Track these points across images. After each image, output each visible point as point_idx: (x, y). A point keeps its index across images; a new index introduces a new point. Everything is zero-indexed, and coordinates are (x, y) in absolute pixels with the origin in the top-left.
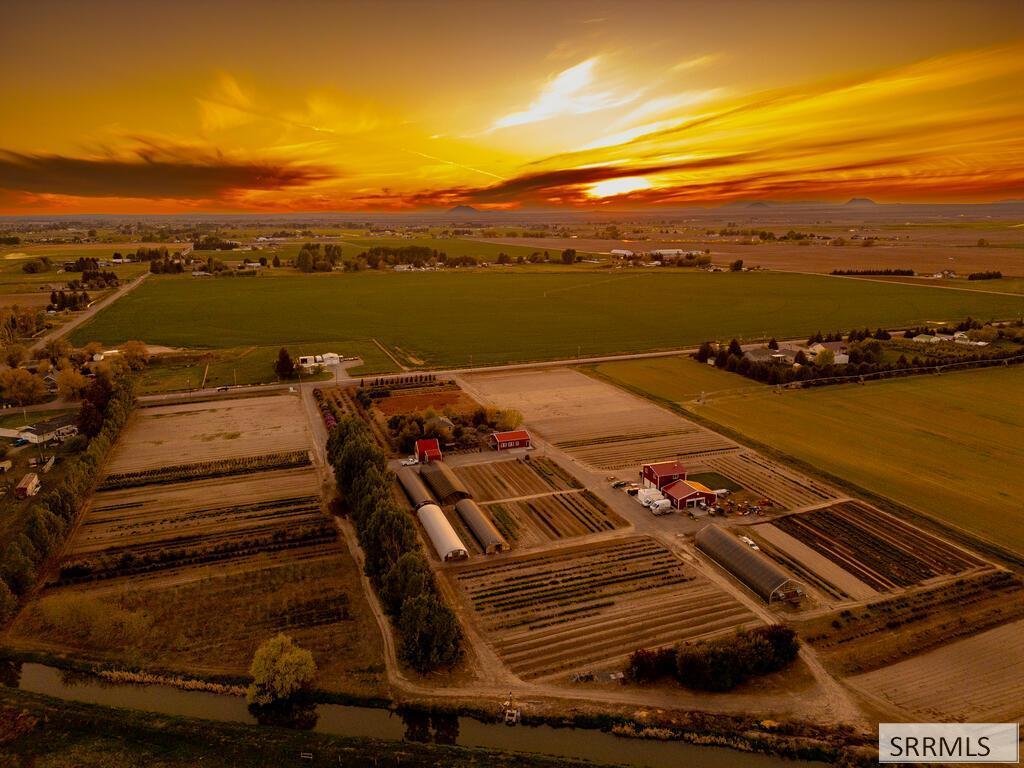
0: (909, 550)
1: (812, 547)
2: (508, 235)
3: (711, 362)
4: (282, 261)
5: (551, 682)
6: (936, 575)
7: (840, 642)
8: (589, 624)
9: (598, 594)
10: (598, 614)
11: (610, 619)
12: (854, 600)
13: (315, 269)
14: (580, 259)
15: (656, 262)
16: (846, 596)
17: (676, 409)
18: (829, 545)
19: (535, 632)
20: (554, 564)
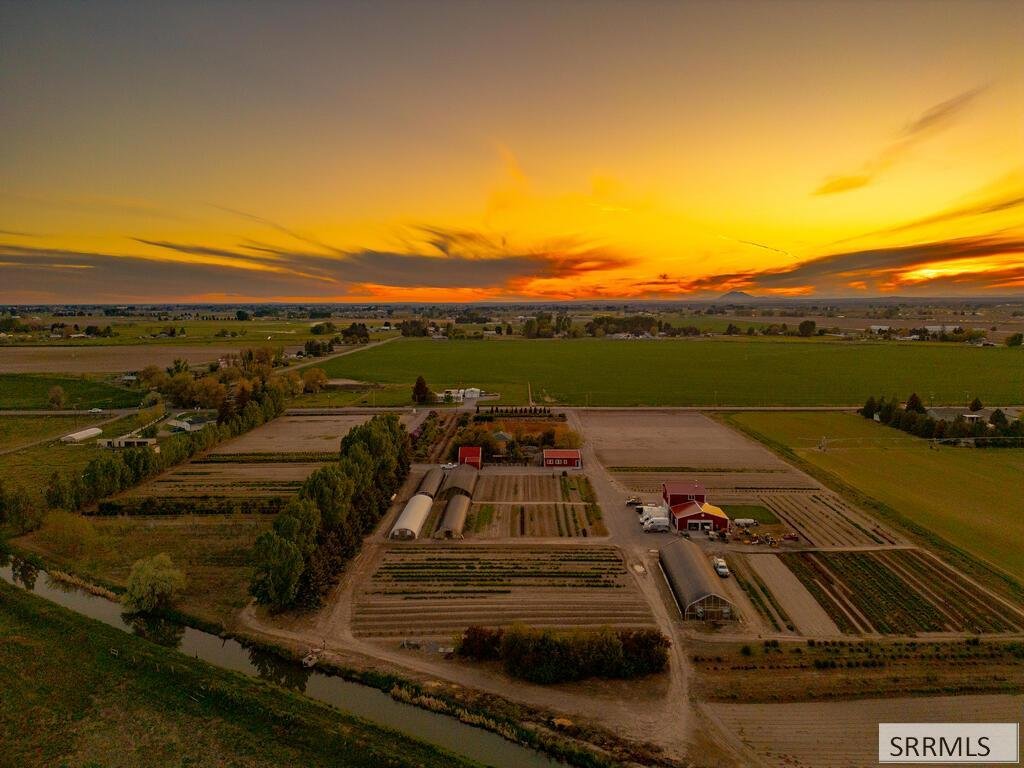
0: (939, 602)
1: (803, 581)
2: (763, 314)
3: (876, 417)
4: (514, 331)
5: (378, 643)
6: (949, 631)
7: (733, 668)
8: (466, 604)
9: (505, 582)
10: (484, 597)
11: (492, 603)
12: (800, 634)
13: (538, 335)
14: (822, 333)
15: (915, 337)
16: (791, 628)
17: (785, 452)
18: (828, 582)
19: (408, 601)
20: (490, 555)
